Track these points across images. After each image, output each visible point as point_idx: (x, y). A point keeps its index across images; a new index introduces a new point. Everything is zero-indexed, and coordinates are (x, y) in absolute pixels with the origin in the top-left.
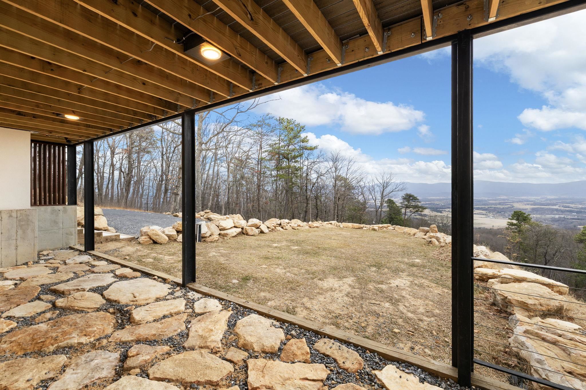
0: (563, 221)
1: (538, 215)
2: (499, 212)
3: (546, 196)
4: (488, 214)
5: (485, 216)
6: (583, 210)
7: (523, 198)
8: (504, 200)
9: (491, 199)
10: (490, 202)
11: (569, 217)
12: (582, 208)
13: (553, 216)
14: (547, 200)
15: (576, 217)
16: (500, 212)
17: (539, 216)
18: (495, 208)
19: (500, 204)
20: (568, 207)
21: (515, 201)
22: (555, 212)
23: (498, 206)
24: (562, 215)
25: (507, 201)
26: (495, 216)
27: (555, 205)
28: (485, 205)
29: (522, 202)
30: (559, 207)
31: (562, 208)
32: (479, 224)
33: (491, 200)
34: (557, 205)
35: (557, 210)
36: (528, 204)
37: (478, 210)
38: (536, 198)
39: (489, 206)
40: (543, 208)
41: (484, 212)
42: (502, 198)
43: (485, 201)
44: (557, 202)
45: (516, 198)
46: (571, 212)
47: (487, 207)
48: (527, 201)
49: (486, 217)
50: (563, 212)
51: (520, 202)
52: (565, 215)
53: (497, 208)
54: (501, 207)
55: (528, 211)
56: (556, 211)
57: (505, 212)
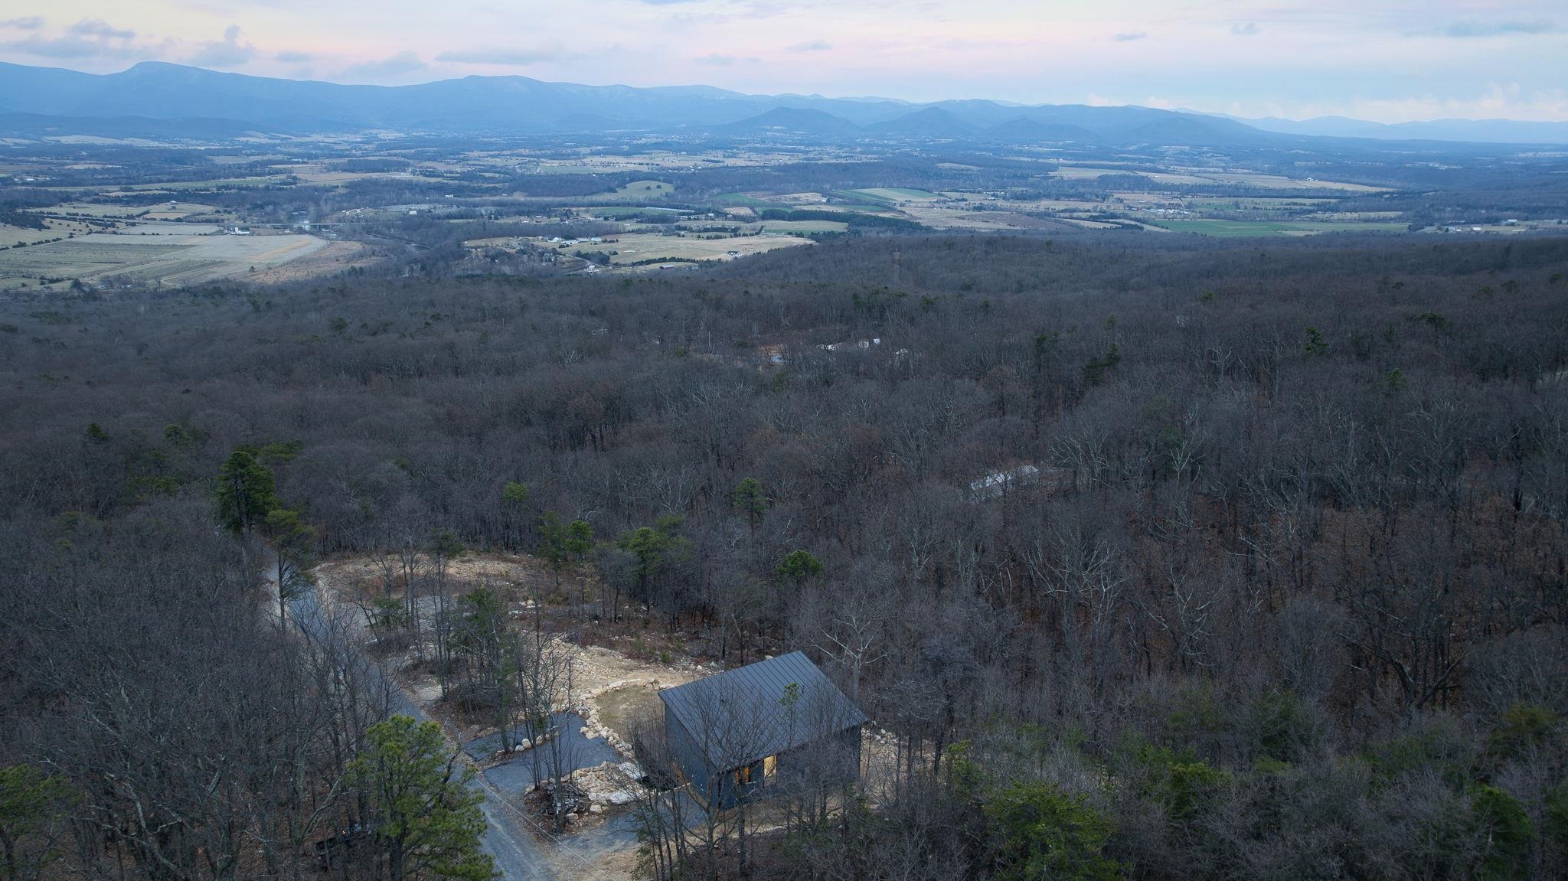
0: (431, 225)
1: (368, 209)
2: (256, 206)
3: (374, 131)
4: (226, 216)
5: (214, 228)
6: (466, 183)
7: (315, 138)
8: (261, 149)
9: (215, 146)
10: (220, 160)
11: (440, 210)
12: (464, 176)
13: (403, 208)
14: (380, 148)
15: (454, 209)
16: (262, 207)
17: (370, 212)
18: (241, 188)
19: (252, 169)
20: (432, 174)
21: (296, 156)
22: (407, 195)
23: (249, 179)
24: (423, 202)
25: (270, 157)
26: (248, 224)
27: (401, 167)
28: (201, 175)
29: (316, 157)
30: (413, 173)
31: (422, 179)
32: (204, 265)
33: (218, 153)
34: (408, 165)
35: (410, 186)
36: (336, 168)
37: (185, 201)
38: (351, 138)
39: (222, 181)
40: (375, 183)
41: (208, 209)
42: (252, 140)
43: (200, 156)
44: (404, 156)
45: (295, 139)
46: (441, 189)
47: (212, 185)
48: (330, 156)
49: (221, 233)
50: (424, 190)
51: (310, 157)
52: (430, 202)
53: (247, 188)
54: (260, 181)
55: (340, 195)
56: (410, 190)
57: (275, 204)
